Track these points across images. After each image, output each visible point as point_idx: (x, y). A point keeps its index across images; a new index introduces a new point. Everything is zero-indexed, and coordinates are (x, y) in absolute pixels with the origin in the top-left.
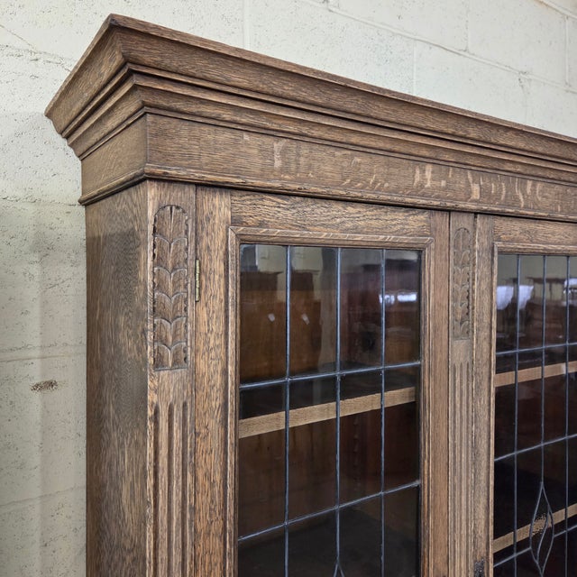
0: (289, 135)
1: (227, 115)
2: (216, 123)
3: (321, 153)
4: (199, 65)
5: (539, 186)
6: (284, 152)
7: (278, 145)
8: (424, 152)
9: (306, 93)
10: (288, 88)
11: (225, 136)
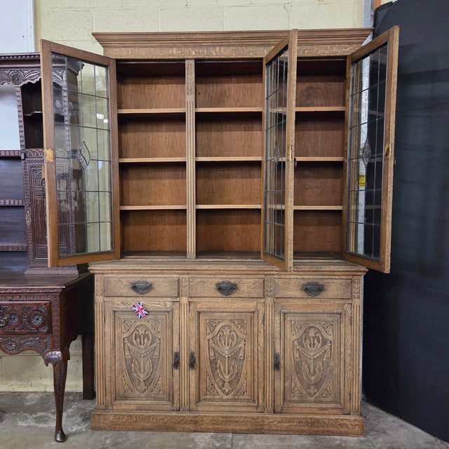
0: (131, 47)
1: (117, 45)
2: (115, 47)
3: (141, 49)
4: (107, 37)
5: (222, 48)
6: (131, 51)
7: (130, 49)
8: (171, 45)
9: (131, 37)
10: (126, 37)
11: (118, 49)
